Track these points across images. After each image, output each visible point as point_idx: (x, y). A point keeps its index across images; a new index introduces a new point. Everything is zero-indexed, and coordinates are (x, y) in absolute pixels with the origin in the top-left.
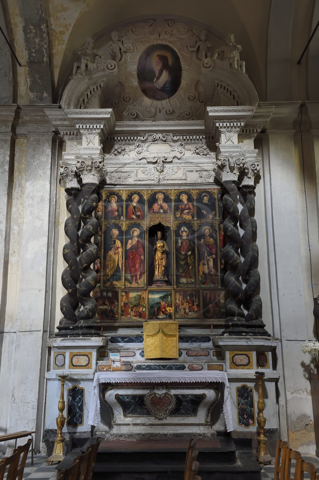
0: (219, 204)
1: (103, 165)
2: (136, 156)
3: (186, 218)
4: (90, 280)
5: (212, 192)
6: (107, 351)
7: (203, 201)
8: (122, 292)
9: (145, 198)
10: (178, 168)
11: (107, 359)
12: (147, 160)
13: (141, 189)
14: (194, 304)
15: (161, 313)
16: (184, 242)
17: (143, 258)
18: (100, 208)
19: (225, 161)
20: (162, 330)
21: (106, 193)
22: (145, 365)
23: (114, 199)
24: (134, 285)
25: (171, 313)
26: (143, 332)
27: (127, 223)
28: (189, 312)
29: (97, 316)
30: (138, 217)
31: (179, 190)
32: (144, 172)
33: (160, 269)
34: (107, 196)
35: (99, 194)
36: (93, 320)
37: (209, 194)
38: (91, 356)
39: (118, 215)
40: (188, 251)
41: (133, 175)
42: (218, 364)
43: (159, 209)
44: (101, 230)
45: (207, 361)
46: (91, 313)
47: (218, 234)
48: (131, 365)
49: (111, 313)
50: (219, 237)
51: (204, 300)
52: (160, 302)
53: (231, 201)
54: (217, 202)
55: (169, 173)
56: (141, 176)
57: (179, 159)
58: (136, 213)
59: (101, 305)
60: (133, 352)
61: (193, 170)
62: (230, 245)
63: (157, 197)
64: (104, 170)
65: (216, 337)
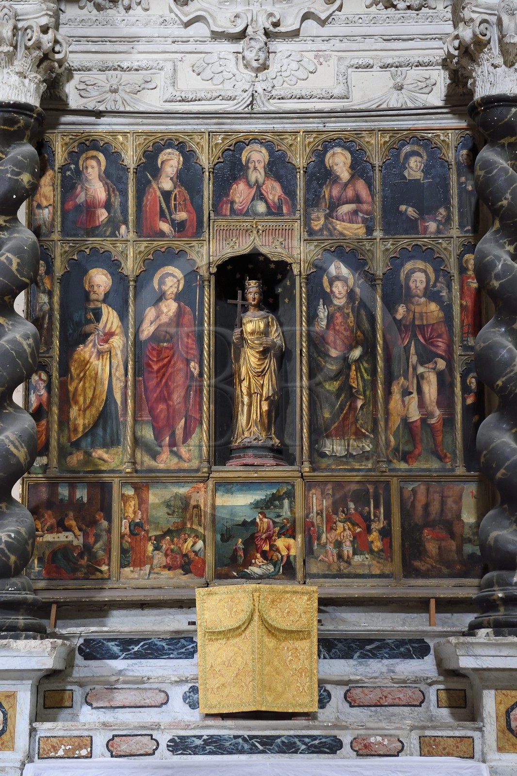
0: (462, 183)
1: (56, 42)
2: (171, 11)
3: (346, 232)
4: (12, 442)
5: (435, 140)
6: (69, 687)
7: (406, 173)
8: (123, 484)
9: (205, 160)
10: (320, 56)
11: (69, 717)
12: (209, 26)
13: (188, 128)
14: (372, 527)
15: (256, 558)
16: (338, 314)
17: (197, 368)
18: (46, 197)
19: (486, 25)
20: (260, 616)
21: (66, 144)
22: (199, 737)
23: (94, 163)
24: (166, 461)
25: (292, 558)
26: (194, 623)
27: (142, 249)
28: (355, 553)
29: (37, 569)
30: (180, 227)
31: (319, 132)
32: (200, 69)
33: (253, 409)
34: (71, 153)
35: (42, 146)
36: (23, 580)
37: (425, 146)
38: (13, 706)
39: (110, 221)
40: (351, 348)
41: (161, 79)
42: (457, 733)
43: (253, 200)
44: (49, 271)
45: (416, 724)
46: (13, 558)
47: (456, 286)
48: (151, 736)
49: (86, 558)
50: (461, 299)
51: (406, 514)
52: (255, 519)
53: (506, 171)
54: (454, 177)
55: (287, 73)
56: (189, 83)
57: (323, 23)
58: (171, 214)
59: (50, 530)
60: (160, 691)
61: (371, 62)
62: (499, 323)
63: (244, 159)
64: (57, 56)
65: (449, 642)
